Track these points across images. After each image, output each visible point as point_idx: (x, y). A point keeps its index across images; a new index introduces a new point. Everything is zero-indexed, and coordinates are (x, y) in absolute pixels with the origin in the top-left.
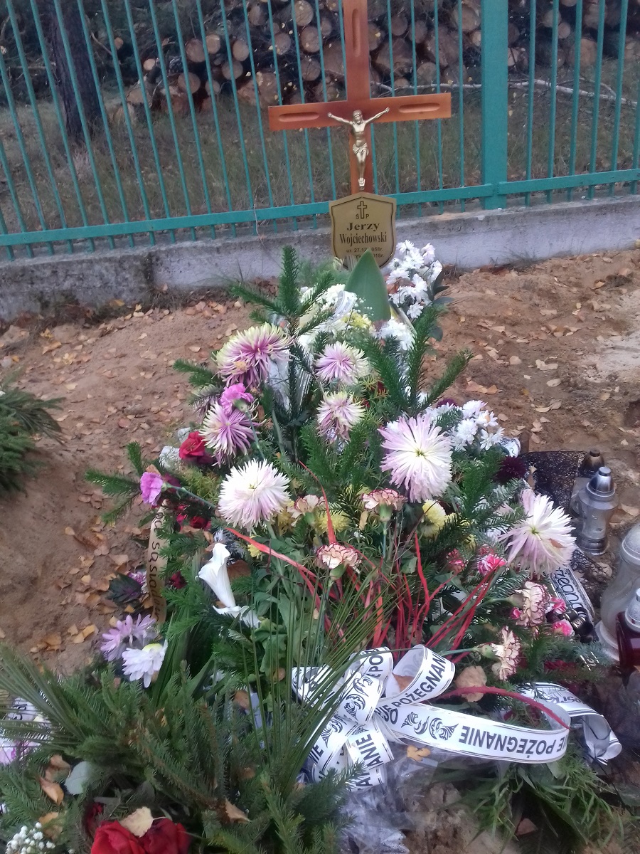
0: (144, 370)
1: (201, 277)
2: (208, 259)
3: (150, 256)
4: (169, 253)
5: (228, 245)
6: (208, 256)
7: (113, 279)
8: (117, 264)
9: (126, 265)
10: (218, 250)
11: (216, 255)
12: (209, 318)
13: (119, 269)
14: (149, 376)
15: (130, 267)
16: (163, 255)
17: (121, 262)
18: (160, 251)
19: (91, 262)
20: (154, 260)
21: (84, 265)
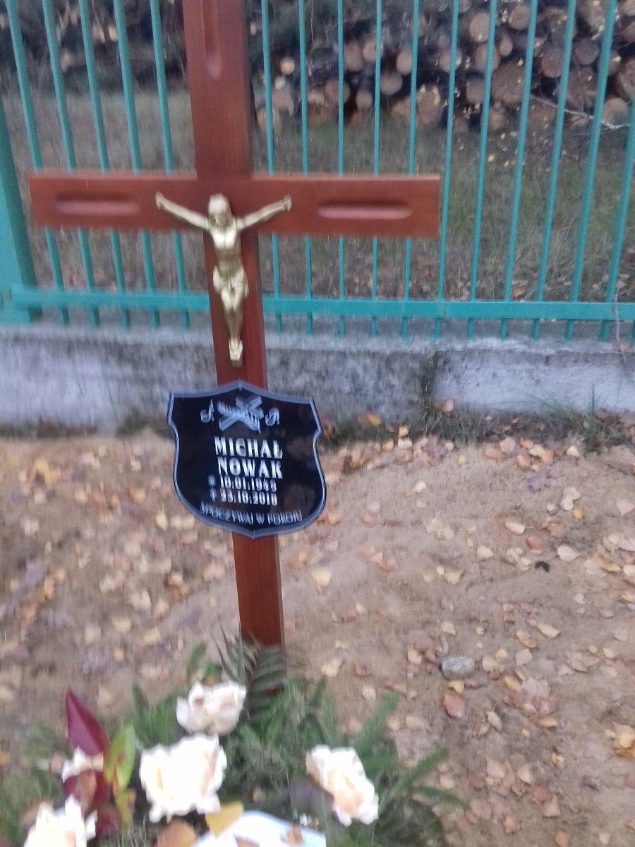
0: (442, 562)
1: (508, 396)
2: (527, 371)
3: (437, 356)
4: (467, 354)
5: (567, 354)
6: (528, 366)
7: (371, 383)
8: (383, 364)
9: (396, 366)
10: (547, 360)
11: (542, 366)
12: (525, 470)
13: (384, 370)
14: (453, 577)
15: (401, 369)
16: (458, 358)
17: (389, 360)
18: (453, 350)
19: (343, 355)
20: (441, 362)
21: (332, 358)
